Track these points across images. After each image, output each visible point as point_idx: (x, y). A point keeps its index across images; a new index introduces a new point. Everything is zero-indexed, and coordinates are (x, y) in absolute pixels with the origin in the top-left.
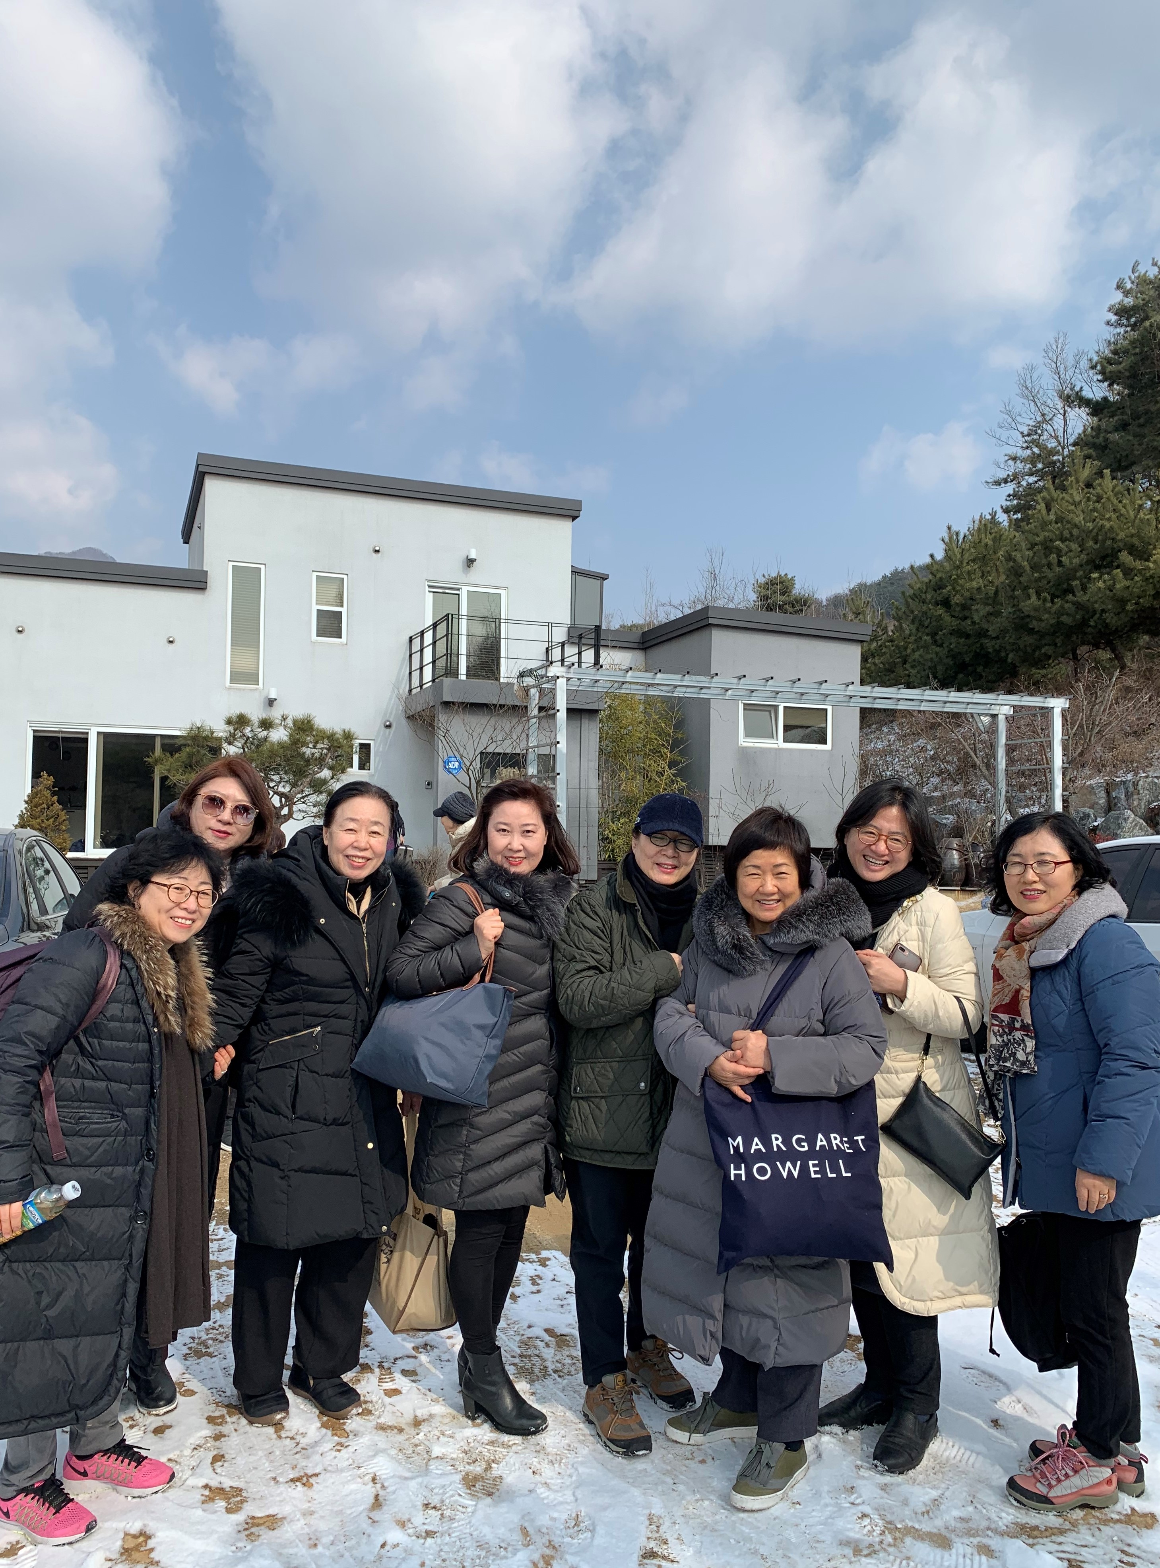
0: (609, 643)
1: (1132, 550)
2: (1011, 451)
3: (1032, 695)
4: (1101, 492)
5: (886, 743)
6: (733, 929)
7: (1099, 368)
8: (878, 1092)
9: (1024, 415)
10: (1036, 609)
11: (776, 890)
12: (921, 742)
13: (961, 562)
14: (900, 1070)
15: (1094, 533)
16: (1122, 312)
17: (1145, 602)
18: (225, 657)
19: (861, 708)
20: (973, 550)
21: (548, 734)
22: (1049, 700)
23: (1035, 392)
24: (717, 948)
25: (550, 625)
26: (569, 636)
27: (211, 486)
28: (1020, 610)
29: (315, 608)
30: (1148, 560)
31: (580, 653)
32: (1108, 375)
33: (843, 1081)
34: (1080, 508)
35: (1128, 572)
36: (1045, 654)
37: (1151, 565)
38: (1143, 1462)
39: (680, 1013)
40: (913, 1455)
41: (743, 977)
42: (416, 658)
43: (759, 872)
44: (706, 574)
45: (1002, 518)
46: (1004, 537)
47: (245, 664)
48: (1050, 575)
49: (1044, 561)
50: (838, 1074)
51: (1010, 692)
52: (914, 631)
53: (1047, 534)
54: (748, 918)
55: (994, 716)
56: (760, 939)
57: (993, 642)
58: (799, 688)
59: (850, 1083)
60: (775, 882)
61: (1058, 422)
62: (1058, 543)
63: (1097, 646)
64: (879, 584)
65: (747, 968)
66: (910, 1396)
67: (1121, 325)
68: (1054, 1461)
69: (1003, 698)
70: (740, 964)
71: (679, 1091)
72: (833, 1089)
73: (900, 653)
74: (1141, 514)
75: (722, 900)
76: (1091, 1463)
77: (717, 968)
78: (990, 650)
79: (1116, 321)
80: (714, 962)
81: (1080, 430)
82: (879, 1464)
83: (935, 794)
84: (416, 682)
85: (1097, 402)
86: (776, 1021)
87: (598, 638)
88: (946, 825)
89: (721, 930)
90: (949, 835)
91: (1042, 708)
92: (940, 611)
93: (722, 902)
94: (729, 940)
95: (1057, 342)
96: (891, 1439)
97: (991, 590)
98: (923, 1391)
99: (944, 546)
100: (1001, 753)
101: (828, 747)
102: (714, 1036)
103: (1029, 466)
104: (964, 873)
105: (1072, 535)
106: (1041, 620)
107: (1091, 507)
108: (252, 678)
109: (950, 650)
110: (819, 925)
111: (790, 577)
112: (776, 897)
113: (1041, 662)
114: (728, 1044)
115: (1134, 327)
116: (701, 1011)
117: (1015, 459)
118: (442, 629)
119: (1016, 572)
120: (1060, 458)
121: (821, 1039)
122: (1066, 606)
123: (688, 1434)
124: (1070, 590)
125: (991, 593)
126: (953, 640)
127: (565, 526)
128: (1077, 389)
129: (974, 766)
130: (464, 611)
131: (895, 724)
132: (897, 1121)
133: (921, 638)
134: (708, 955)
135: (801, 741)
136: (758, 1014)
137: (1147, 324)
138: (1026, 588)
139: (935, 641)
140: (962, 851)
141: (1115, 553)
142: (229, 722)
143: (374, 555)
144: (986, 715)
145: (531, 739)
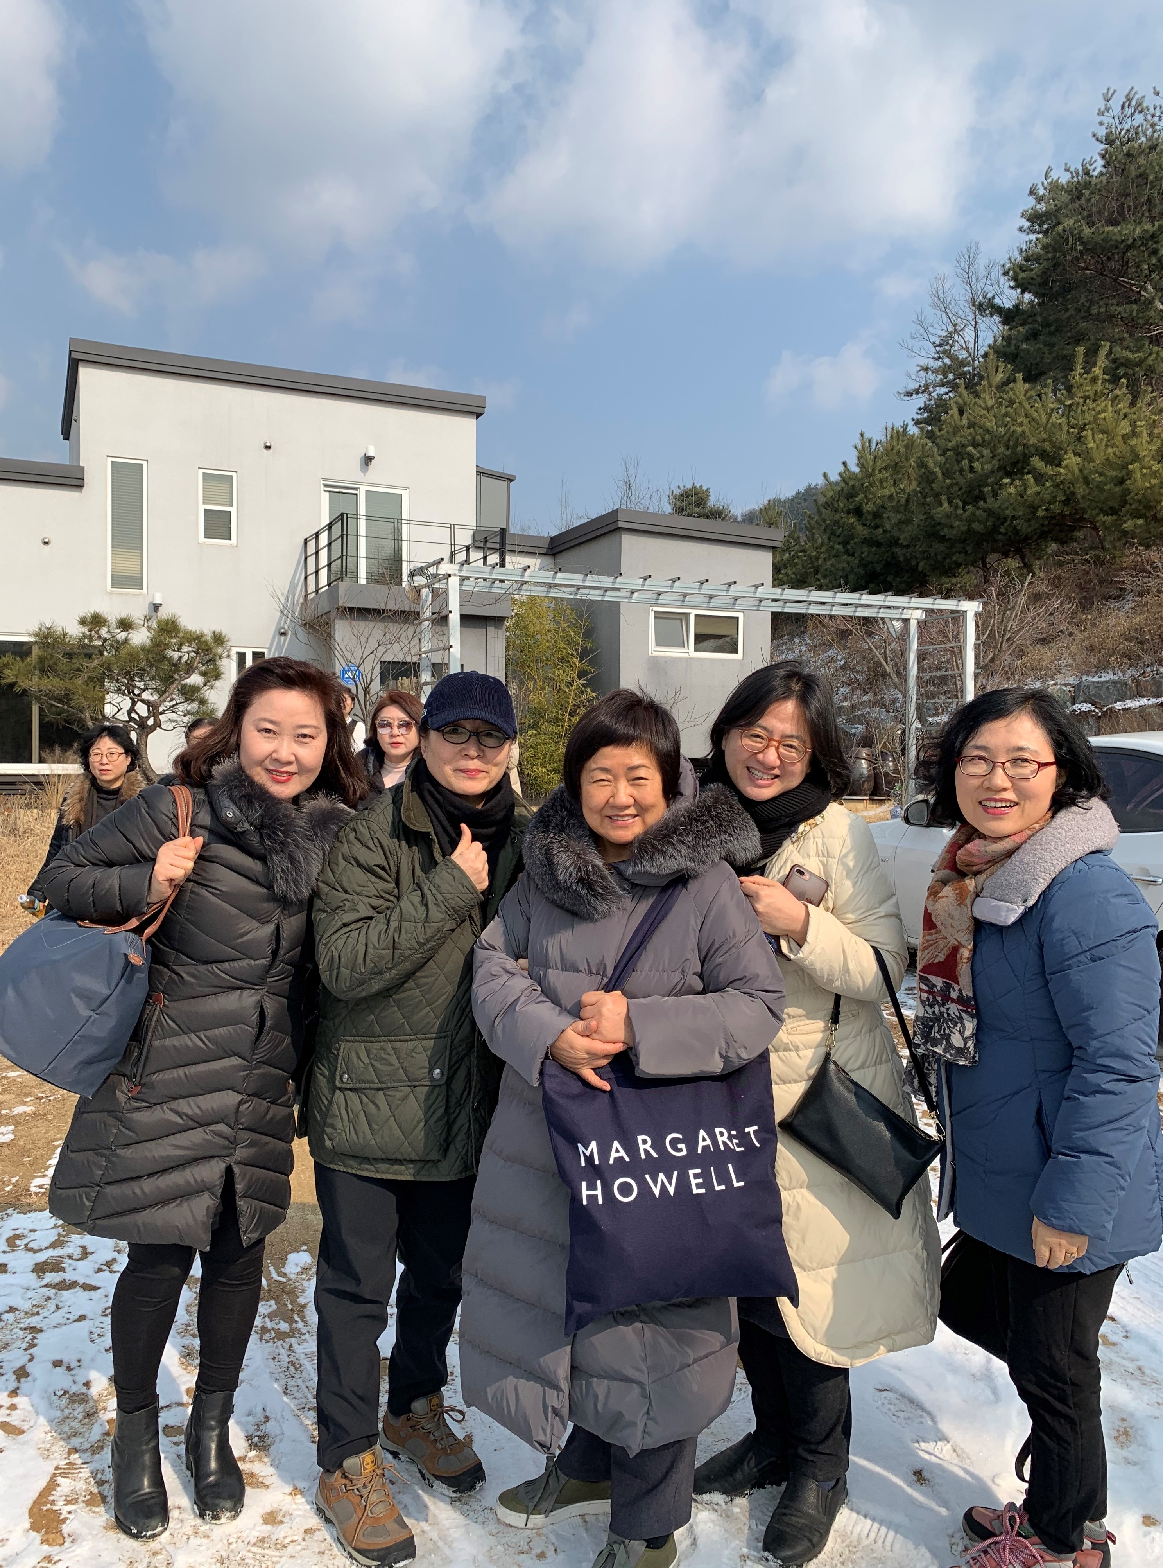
0: (517, 549)
1: (1044, 455)
2: (923, 362)
3: (945, 598)
4: (1013, 397)
5: (797, 653)
6: (579, 856)
7: (1011, 273)
8: (774, 1077)
9: (936, 326)
10: (948, 516)
11: (632, 801)
12: (831, 653)
13: (874, 470)
14: (801, 1046)
15: (1006, 438)
16: (1035, 218)
17: (1056, 508)
18: (106, 559)
19: (773, 613)
20: (885, 457)
21: (440, 638)
22: (962, 603)
23: (947, 302)
24: (558, 883)
25: (452, 527)
26: (474, 540)
27: (85, 373)
28: (932, 518)
29: (202, 507)
30: (1059, 465)
31: (485, 558)
32: (1020, 281)
33: (731, 1054)
34: (992, 413)
35: (1040, 478)
36: (956, 563)
37: (1062, 470)
38: (1110, 1542)
39: (508, 972)
40: (815, 1540)
41: (594, 920)
42: (311, 561)
43: (610, 777)
44: (621, 484)
45: (913, 430)
46: (916, 444)
47: (128, 566)
48: (962, 481)
49: (956, 468)
50: (724, 1046)
51: (922, 595)
52: (826, 541)
53: (958, 439)
54: (599, 841)
55: (906, 621)
56: (615, 869)
57: (904, 551)
58: (707, 589)
59: (739, 1056)
60: (630, 790)
61: (969, 333)
62: (970, 448)
63: (1006, 555)
64: (792, 500)
65: (599, 908)
66: (811, 1458)
67: (1033, 232)
68: (998, 1551)
69: (916, 601)
70: (589, 903)
71: (506, 1078)
72: (717, 1066)
73: (812, 563)
74: (1053, 419)
75: (563, 819)
76: (1047, 1558)
77: (557, 911)
78: (901, 559)
79: (1029, 228)
80: (553, 902)
81: (990, 341)
82: (770, 1557)
83: (845, 704)
84: (311, 588)
85: (1009, 309)
86: (640, 976)
87: (503, 543)
88: (854, 735)
89: (563, 859)
90: (858, 745)
91: (953, 612)
92: (852, 520)
93: (562, 821)
94: (574, 874)
95: (969, 252)
96: (786, 1519)
97: (903, 497)
98: (828, 1451)
99: (856, 453)
100: (912, 657)
101: (739, 656)
102: (556, 1002)
103: (940, 377)
104: (872, 783)
105: (984, 441)
106: (952, 527)
107: (1003, 412)
108: (135, 582)
109: (862, 559)
110: (694, 848)
111: (705, 488)
112: (632, 811)
113: (950, 571)
114: (576, 1011)
115: (1046, 233)
116: (536, 969)
117: (926, 369)
118: (337, 530)
119: (927, 478)
120: (971, 369)
121: (699, 998)
122: (978, 512)
123: (525, 1516)
124: (982, 497)
125: (903, 501)
126: (865, 548)
127: (469, 424)
128: (990, 296)
129: (885, 675)
130: (362, 510)
131: (806, 636)
132: (800, 1117)
133: (832, 547)
134: (543, 893)
135: (715, 651)
136: (615, 968)
137: (1060, 228)
138: (937, 495)
139: (847, 550)
140: (872, 761)
141: (1026, 458)
142: (83, 622)
143: (265, 451)
144: (899, 619)
145: (424, 642)
